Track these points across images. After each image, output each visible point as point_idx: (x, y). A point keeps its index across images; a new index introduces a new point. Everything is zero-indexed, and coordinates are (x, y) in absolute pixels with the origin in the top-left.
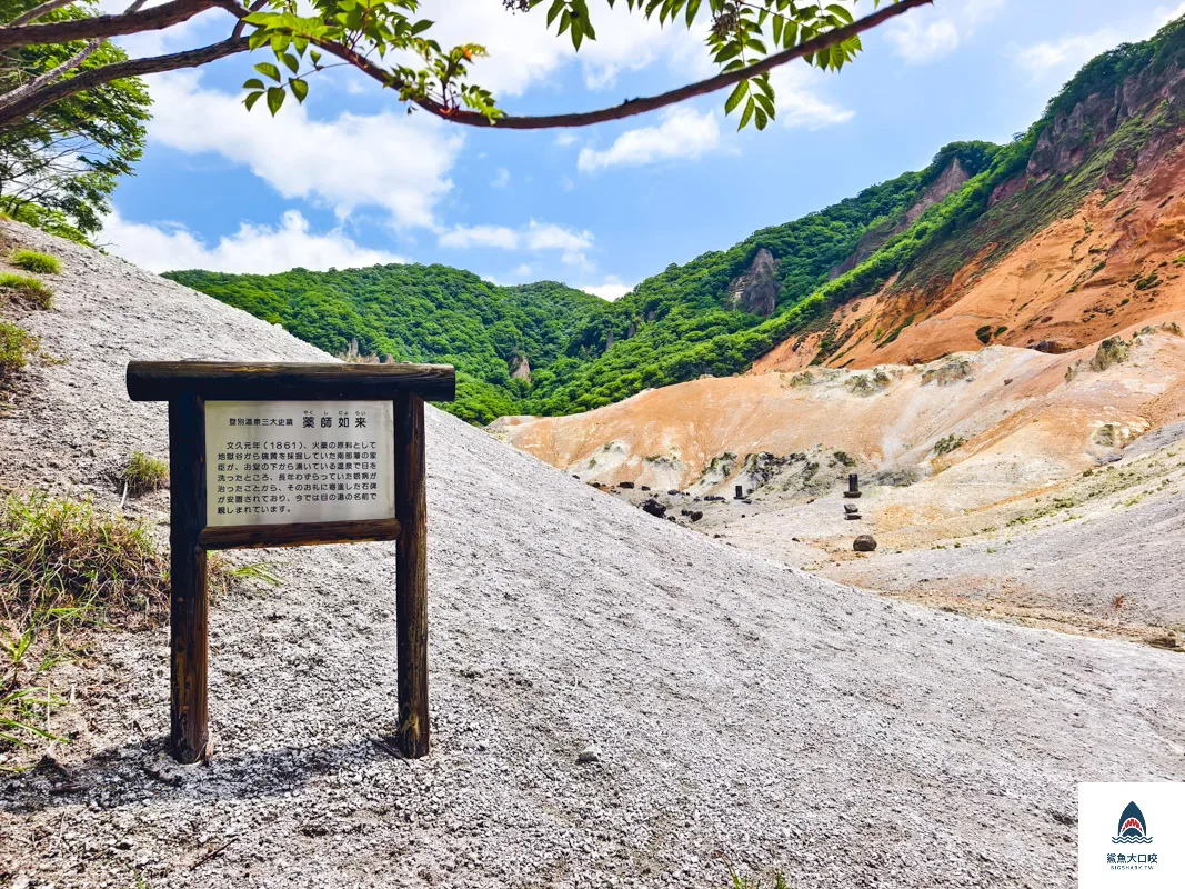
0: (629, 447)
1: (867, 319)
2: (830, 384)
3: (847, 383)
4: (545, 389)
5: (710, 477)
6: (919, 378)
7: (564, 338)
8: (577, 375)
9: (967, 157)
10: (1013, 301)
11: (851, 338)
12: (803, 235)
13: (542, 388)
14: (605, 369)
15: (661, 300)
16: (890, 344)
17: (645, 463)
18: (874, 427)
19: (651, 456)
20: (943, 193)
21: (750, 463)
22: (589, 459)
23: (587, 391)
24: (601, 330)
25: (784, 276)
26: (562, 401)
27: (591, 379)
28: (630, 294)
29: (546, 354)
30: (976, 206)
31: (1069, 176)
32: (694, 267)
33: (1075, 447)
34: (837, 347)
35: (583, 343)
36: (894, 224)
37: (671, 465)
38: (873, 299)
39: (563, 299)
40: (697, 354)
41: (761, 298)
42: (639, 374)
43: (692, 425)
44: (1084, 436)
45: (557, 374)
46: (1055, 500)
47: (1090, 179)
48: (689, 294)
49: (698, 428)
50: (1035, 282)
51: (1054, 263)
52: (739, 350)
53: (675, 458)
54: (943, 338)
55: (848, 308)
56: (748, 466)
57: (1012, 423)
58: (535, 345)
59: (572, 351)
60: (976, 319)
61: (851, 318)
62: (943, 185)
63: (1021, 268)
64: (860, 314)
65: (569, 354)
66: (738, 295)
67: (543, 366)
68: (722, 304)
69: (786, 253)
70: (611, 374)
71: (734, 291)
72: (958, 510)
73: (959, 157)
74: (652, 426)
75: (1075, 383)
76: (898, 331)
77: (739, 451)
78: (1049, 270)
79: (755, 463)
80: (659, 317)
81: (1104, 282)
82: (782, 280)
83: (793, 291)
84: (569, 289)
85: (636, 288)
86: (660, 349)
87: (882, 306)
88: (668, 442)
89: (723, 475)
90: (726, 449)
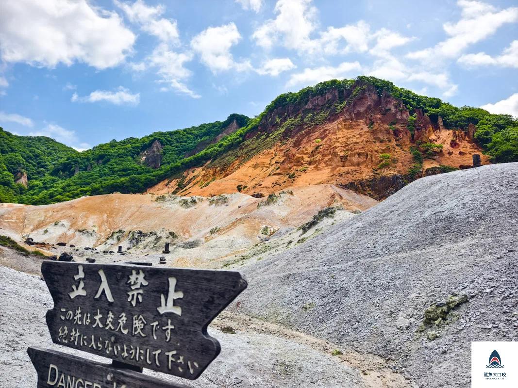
0: (69, 224)
1: (197, 176)
2: (173, 202)
3: (180, 202)
4: (35, 191)
5: (110, 241)
6: (208, 203)
7: (51, 167)
8: (55, 185)
9: (238, 120)
10: (250, 176)
11: (191, 184)
12: (174, 138)
13: (34, 190)
14: (72, 184)
15: (106, 155)
16: (204, 188)
17: (77, 233)
18: (188, 221)
19: (81, 229)
20: (230, 132)
21: (131, 235)
22: (45, 229)
23: (60, 194)
24: (73, 164)
25: (165, 154)
26: (44, 197)
27: (63, 188)
28: (90, 150)
29: (39, 173)
30: (240, 139)
31: (271, 134)
32: (124, 143)
33: (255, 234)
34: (185, 187)
35: (61, 169)
36: (211, 140)
37: (91, 234)
38: (201, 169)
39: (53, 147)
40: (121, 182)
41: (155, 161)
42: (90, 189)
43: (106, 215)
44: (258, 231)
45: (44, 184)
46: (242, 256)
47: (277, 136)
48: (120, 154)
49: (108, 217)
50: (258, 171)
51: (264, 165)
52: (141, 183)
53: (94, 231)
54: (225, 188)
55: (190, 171)
56: (130, 237)
57: (235, 224)
58: (33, 167)
59: (55, 173)
60: (237, 182)
61: (191, 175)
62: (230, 129)
63: (253, 165)
64: (195, 174)
65: (52, 174)
66: (144, 158)
67: (36, 179)
68: (136, 161)
69: (167, 144)
70: (75, 187)
71: (142, 156)
72: (207, 259)
73: (236, 120)
74: (84, 214)
75: (260, 210)
76: (209, 183)
77: (126, 229)
78: (262, 167)
79: (133, 235)
80: (105, 163)
81: (279, 174)
82: (164, 155)
83: (168, 161)
84: (57, 142)
85: (94, 147)
86: (103, 178)
87: (204, 172)
88: (91, 223)
89: (117, 241)
90: (120, 229)
